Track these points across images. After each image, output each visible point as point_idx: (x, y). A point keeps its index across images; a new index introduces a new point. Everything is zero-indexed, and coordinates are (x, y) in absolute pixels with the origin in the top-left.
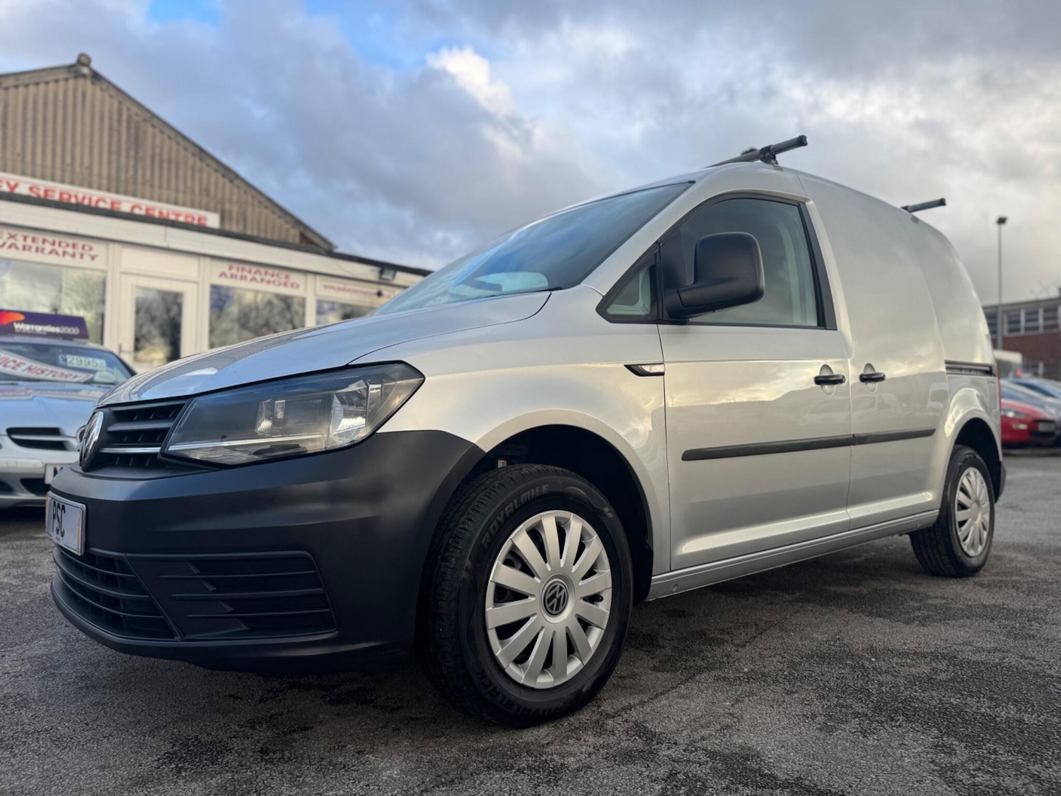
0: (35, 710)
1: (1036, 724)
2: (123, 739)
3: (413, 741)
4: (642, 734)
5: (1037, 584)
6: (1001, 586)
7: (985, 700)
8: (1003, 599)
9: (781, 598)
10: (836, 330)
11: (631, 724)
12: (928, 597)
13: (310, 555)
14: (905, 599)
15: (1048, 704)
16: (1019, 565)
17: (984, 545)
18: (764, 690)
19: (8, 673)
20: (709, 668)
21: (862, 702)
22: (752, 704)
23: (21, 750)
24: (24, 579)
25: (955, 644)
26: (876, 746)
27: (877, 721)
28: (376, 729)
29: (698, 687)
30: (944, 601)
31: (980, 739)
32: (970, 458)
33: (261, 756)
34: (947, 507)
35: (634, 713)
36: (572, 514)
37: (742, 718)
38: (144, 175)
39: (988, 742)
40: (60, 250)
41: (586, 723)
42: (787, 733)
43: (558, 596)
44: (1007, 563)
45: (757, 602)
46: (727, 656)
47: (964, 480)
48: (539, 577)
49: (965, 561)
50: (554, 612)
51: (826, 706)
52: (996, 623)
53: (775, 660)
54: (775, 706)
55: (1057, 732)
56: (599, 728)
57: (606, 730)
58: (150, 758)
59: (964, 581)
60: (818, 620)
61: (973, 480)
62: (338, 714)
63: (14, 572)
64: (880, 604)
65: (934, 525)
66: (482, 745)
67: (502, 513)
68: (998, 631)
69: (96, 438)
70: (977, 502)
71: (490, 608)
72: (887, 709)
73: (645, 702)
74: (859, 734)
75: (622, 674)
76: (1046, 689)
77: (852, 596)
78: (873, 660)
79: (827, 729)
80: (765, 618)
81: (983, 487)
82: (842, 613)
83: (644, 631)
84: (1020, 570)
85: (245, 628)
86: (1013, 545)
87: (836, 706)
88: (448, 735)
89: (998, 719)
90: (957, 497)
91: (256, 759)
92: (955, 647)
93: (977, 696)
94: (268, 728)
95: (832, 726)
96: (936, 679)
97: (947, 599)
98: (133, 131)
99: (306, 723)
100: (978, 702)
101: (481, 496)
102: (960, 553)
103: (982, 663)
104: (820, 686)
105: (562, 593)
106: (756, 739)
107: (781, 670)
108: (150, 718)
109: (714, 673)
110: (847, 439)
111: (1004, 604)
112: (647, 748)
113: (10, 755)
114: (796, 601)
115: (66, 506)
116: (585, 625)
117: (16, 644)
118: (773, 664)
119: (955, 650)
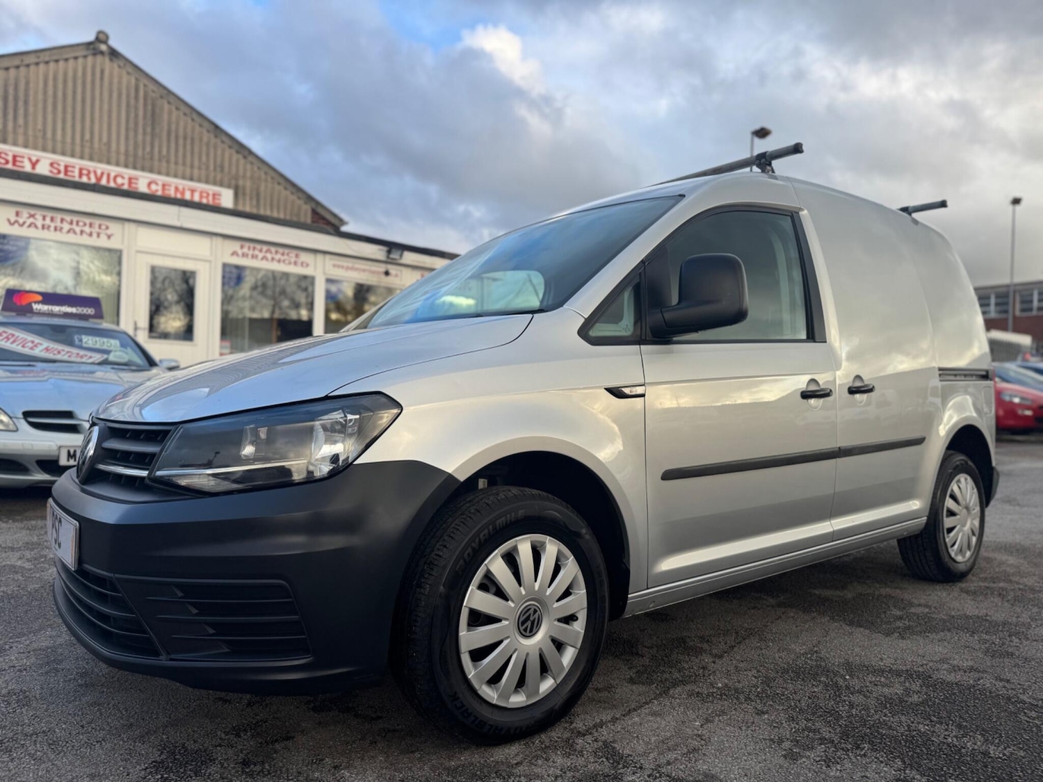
0: (35, 709)
1: (1001, 758)
2: (115, 745)
3: (388, 757)
4: (609, 756)
5: (1024, 593)
6: (987, 594)
7: (953, 727)
8: (986, 609)
9: (765, 602)
10: (826, 342)
11: (600, 744)
12: (911, 605)
13: (287, 584)
14: (889, 607)
15: (1016, 735)
16: (1008, 569)
17: (972, 550)
18: (735, 709)
19: (14, 667)
20: (683, 682)
21: (830, 725)
22: (721, 725)
23: (19, 753)
24: (37, 562)
25: (932, 661)
26: (839, 777)
27: (843, 749)
28: (354, 742)
29: (671, 703)
30: (927, 610)
31: (943, 773)
32: (962, 464)
33: (243, 769)
34: (935, 513)
35: (604, 731)
36: (548, 537)
37: (710, 741)
38: (160, 152)
39: (950, 777)
40: (78, 229)
41: (557, 741)
42: (752, 759)
43: (532, 618)
44: (997, 566)
45: (740, 605)
46: (704, 668)
47: (954, 487)
48: (513, 601)
49: (951, 567)
50: (528, 634)
51: (794, 730)
52: (976, 638)
53: (750, 674)
54: (744, 728)
55: (1021, 767)
56: (569, 747)
57: (575, 750)
58: (138, 767)
59: (951, 587)
60: (799, 628)
61: (964, 487)
62: (320, 723)
63: (28, 554)
64: (863, 612)
65: (921, 532)
66: (453, 763)
67: (477, 540)
68: (977, 647)
69: (91, 452)
70: (967, 508)
71: (463, 632)
72: (854, 735)
73: (617, 719)
74: (823, 763)
75: (598, 685)
76: (1016, 717)
77: (836, 601)
78: (847, 677)
79: (791, 756)
80: (746, 625)
81: (973, 493)
82: (823, 621)
83: (625, 637)
84: (1008, 576)
85: (228, 650)
86: (1005, 546)
87: (803, 730)
88: (422, 750)
89: (963, 751)
90: (946, 504)
91: (237, 772)
92: (931, 664)
93: (946, 723)
94: (253, 736)
95: (796, 752)
96: (907, 702)
97: (929, 607)
98: (149, 108)
99: (288, 732)
100: (946, 730)
101: (457, 522)
102: (947, 559)
103: (956, 684)
104: (791, 706)
105: (536, 615)
106: (720, 765)
107: (754, 687)
108: (141, 721)
109: (688, 687)
110: (833, 452)
111: (987, 615)
112: (613, 772)
113: (8, 759)
114: (779, 605)
115: (62, 520)
116: (559, 646)
117: (24, 635)
118: (748, 679)
119: (931, 668)
